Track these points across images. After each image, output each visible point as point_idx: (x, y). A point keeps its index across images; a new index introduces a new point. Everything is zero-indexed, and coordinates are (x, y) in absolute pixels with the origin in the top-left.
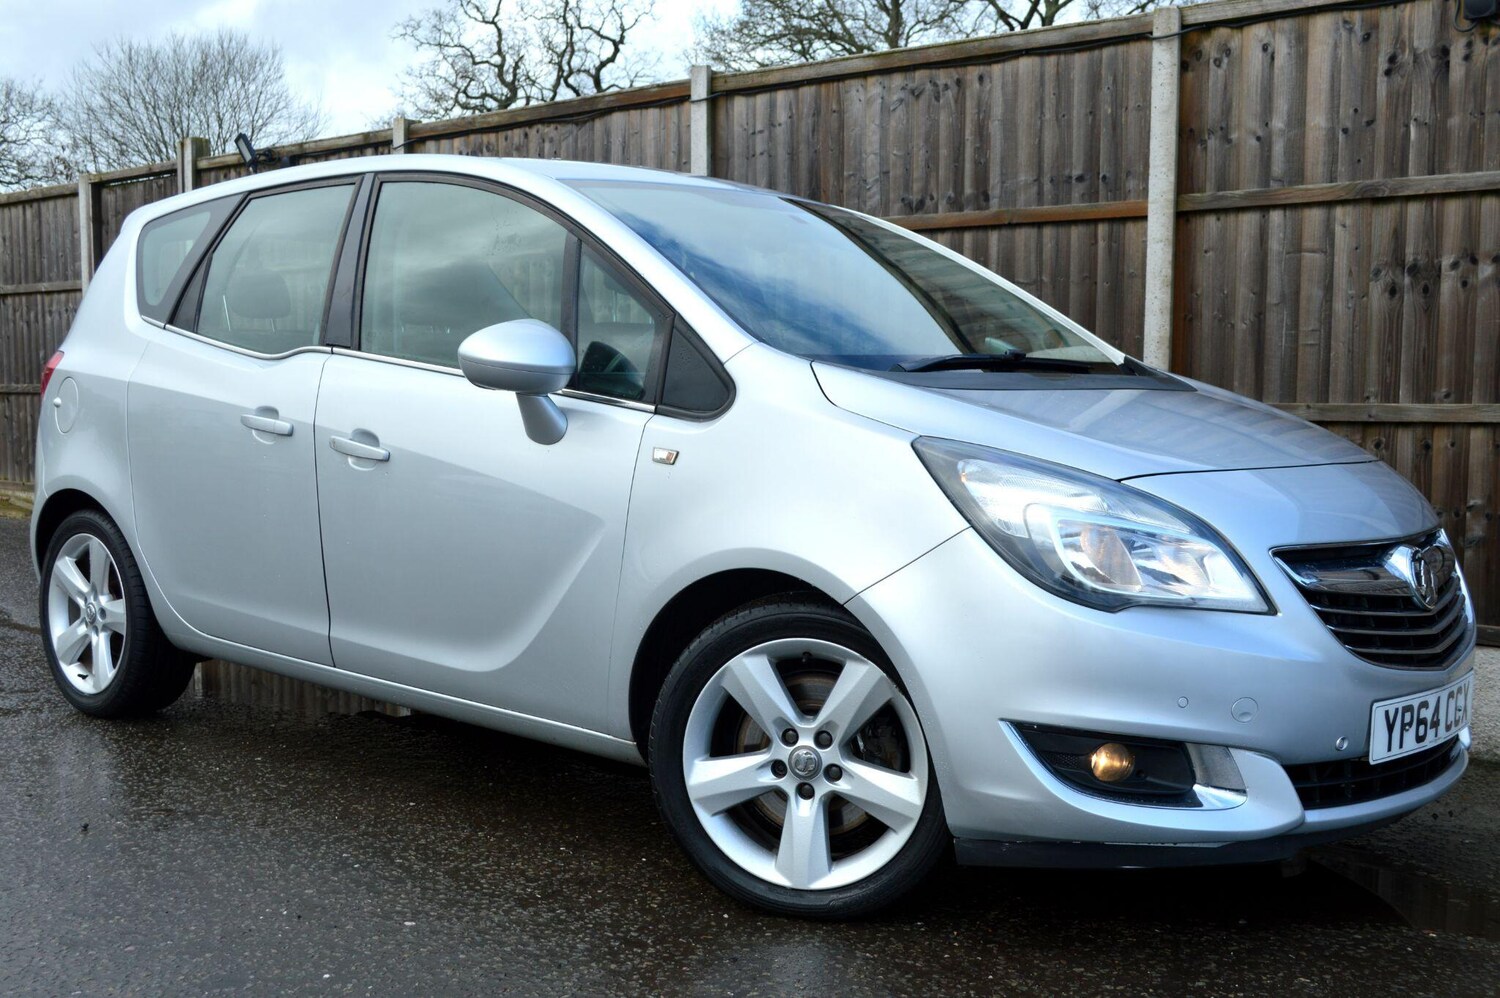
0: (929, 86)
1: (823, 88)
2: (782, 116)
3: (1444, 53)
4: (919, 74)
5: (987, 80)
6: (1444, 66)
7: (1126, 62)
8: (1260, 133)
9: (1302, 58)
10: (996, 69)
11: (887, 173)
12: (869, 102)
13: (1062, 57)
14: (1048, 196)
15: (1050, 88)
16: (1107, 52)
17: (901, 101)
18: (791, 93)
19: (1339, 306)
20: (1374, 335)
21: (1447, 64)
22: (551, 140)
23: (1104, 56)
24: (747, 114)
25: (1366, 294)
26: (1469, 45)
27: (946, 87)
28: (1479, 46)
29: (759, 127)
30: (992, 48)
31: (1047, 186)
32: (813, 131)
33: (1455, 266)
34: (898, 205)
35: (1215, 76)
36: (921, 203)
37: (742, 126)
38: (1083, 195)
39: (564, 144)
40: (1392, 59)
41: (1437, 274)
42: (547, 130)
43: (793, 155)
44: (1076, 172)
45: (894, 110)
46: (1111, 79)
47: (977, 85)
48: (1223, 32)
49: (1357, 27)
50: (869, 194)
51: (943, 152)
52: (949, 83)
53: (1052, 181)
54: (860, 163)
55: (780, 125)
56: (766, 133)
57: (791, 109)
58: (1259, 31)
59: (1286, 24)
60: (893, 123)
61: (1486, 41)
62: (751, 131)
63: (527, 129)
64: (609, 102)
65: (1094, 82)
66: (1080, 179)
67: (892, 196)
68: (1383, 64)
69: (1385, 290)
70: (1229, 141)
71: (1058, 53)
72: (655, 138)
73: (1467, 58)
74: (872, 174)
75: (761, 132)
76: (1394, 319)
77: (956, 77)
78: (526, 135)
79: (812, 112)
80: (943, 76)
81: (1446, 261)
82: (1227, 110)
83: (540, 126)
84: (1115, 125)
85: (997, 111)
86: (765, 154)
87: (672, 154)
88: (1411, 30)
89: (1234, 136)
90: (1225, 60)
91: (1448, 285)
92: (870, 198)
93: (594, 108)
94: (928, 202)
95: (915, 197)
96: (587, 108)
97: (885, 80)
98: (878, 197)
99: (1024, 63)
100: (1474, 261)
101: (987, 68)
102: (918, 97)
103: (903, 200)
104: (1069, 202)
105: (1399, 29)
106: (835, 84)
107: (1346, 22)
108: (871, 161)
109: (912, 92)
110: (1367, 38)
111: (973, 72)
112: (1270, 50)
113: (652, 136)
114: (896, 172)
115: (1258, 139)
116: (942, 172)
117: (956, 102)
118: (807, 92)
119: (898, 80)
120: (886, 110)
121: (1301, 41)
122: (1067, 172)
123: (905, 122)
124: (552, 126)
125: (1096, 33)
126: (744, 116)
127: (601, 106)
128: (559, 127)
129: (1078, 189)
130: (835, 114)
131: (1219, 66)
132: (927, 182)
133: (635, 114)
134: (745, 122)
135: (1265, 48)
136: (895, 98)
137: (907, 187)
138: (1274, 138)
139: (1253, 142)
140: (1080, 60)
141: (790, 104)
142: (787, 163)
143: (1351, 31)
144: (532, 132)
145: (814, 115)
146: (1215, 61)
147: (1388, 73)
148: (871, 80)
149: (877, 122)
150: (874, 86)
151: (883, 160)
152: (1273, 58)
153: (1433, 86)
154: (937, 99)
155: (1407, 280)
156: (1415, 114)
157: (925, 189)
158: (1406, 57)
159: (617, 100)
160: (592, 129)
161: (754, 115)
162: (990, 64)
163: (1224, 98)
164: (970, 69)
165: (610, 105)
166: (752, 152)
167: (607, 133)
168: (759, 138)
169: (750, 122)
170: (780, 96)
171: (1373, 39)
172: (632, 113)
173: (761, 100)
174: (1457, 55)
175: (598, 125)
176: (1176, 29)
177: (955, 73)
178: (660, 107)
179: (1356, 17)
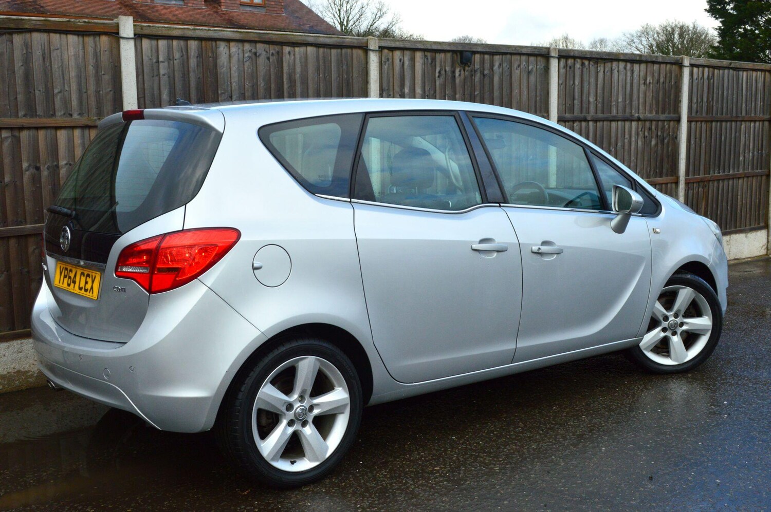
0: (264, 53)
1: (203, 44)
2: (177, 54)
3: (454, 72)
4: (259, 45)
5: (292, 54)
6: (454, 77)
7: (352, 56)
8: (400, 93)
9: (413, 66)
10: (297, 49)
12: (231, 55)
13: (325, 50)
15: (321, 63)
17: (250, 56)
18: (182, 43)
21: (455, 76)
23: (343, 52)
24: (151, 50)
26: (460, 71)
27: (273, 54)
28: (462, 72)
29: (161, 59)
32: (197, 67)
37: (148, 57)
40: (440, 72)
45: (246, 61)
46: (346, 62)
47: (288, 56)
48: (386, 51)
49: (429, 58)
52: (274, 52)
55: (176, 60)
56: (166, 64)
57: (182, 51)
58: (398, 54)
59: (407, 53)
60: (245, 68)
61: (464, 70)
62: (155, 61)
64: (35, 25)
65: (340, 63)
68: (437, 75)
72: (74, 55)
73: (460, 75)
75: (162, 62)
77: (277, 50)
79: (196, 55)
80: (271, 49)
82: (389, 82)
85: (298, 70)
86: (166, 76)
87: (91, 68)
88: (445, 62)
90: (387, 63)
93: (21, 27)
96: (12, 26)
97: (241, 45)
99: (310, 49)
101: (293, 49)
102: (259, 56)
105: (441, 62)
106: (210, 42)
107: (426, 55)
109: (256, 54)
110: (432, 62)
111: (287, 50)
112: (402, 61)
113: (73, 52)
114: (248, 94)
115: (400, 95)
117: (278, 62)
118: (193, 44)
119: (247, 46)
120: (241, 61)
121: (413, 60)
123: (252, 68)
125: (344, 42)
126: (149, 51)
127: (27, 26)
130: (211, 59)
131: (385, 64)
133: (55, 37)
134: (150, 55)
135: (400, 61)
136: (246, 55)
138: (406, 95)
140: (333, 52)
141: (182, 49)
143: (427, 59)
145: (197, 57)
146: (384, 62)
147: (439, 77)
148: (232, 44)
149: (236, 67)
150: (234, 48)
151: (241, 86)
152: (403, 64)
153: (451, 83)
154: (269, 59)
156: (447, 92)
158: (443, 72)
160: (12, 40)
161: (158, 51)
162: (295, 46)
163: (387, 77)
164: (284, 47)
165: (36, 27)
166: (156, 73)
167: (27, 46)
168: (161, 65)
169: (155, 55)
170: (175, 42)
171: (434, 62)
172: (52, 35)
173: (162, 43)
174: (457, 74)
175: (18, 39)
176: (377, 49)
177: (277, 48)
178: (78, 35)
179: (429, 54)
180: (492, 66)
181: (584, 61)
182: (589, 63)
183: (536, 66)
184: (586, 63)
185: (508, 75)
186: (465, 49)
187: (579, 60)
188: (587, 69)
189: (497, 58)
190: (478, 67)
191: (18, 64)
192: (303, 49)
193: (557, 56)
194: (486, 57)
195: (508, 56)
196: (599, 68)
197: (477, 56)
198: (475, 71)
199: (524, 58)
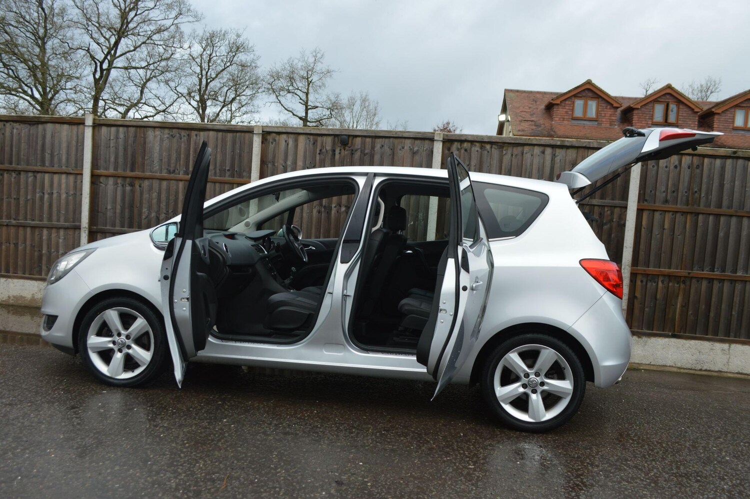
0: (178, 135)
1: (138, 129)
2: (121, 136)
3: (334, 151)
4: (174, 130)
5: (198, 136)
6: (334, 154)
7: (244, 138)
9: (296, 146)
10: (202, 133)
11: (162, 160)
12: (155, 137)
13: (224, 133)
14: (218, 174)
15: (219, 142)
16: (238, 134)
17: (168, 138)
18: (125, 128)
19: (305, 215)
20: (314, 223)
22: (17, 129)
25: (312, 212)
26: (340, 150)
27: (184, 136)
28: (343, 151)
29: (112, 138)
30: (201, 127)
31: (218, 171)
32: (134, 142)
33: (335, 207)
34: (165, 171)
35: (271, 147)
36: (174, 171)
37: (105, 136)
38: (229, 175)
39: (23, 131)
40: (321, 150)
41: (331, 209)
42: (15, 125)
43: (125, 149)
44: (227, 168)
45: (165, 140)
46: (239, 142)
47: (195, 137)
48: (274, 135)
49: (311, 140)
50: (154, 166)
51: (182, 156)
53: (219, 170)
54: (152, 155)
55: (120, 138)
56: (115, 140)
57: (125, 134)
58: (284, 137)
59: (292, 136)
60: (164, 144)
61: (345, 150)
62: (108, 139)
63: (5, 123)
64: (47, 119)
65: (234, 143)
66: (228, 170)
67: (163, 167)
68: (318, 152)
69: (317, 212)
70: (275, 166)
71: (223, 132)
73: (340, 153)
74: (156, 161)
75: (113, 140)
76: (319, 221)
77: (187, 133)
78: (4, 125)
80: (183, 133)
81: (333, 206)
82: (274, 157)
83: (12, 123)
84: (240, 156)
86: (114, 148)
88: (326, 143)
89: (276, 164)
90: (274, 143)
91: (333, 212)
92: (155, 167)
93: (40, 120)
94: (176, 171)
95: (172, 169)
96: (36, 120)
97: (162, 130)
98: (158, 167)
99: (211, 133)
100: (340, 206)
101: (198, 132)
102: (174, 137)
103: (167, 169)
104: (225, 177)
105: (322, 143)
106: (143, 128)
107: (308, 138)
108: (156, 155)
109: (172, 136)
110: (314, 144)
111: (194, 133)
113: (65, 134)
114: (165, 160)
115: (283, 166)
116: (182, 162)
117: (187, 141)
118: (132, 130)
119: (167, 131)
120: (162, 140)
121: (296, 141)
122: (224, 168)
123: (169, 145)
124: (18, 124)
125: (236, 128)
126: (106, 133)
127: (43, 120)
128: (21, 124)
129: (228, 173)
130: (142, 138)
131: (272, 144)
132: (176, 165)
133: (58, 126)
135: (286, 141)
136: (165, 136)
137: (169, 165)
138: (288, 167)
139: (282, 167)
140: (229, 135)
141: (125, 132)
142: (123, 151)
144: (8, 125)
145: (134, 137)
146: (271, 142)
147: (319, 154)
148: (157, 129)
149: (159, 143)
150: (158, 132)
151: (161, 155)
152: (288, 145)
153: (331, 159)
154: (181, 139)
155: (323, 209)
157: (175, 167)
158: (324, 151)
159: (50, 120)
160: (38, 128)
161: (110, 133)
162: (200, 131)
163: (274, 153)
164: (193, 132)
165: (47, 121)
166: (108, 146)
167: (45, 130)
168: (112, 141)
169: (108, 136)
170: (121, 129)
171: (315, 144)
172: (57, 125)
173: (113, 129)
174: (337, 152)
175: (40, 127)
176: (261, 132)
177: (187, 132)
178: (70, 125)
179: (311, 137)
180: (373, 148)
181: (483, 145)
182: (491, 147)
183: (422, 148)
184: (488, 147)
185: (390, 155)
186: (343, 134)
187: (477, 144)
188: (488, 152)
189: (378, 141)
190: (359, 147)
191: (40, 139)
192: (206, 133)
193: (441, 139)
194: (368, 140)
195: (391, 140)
196: (504, 152)
197: (359, 140)
198: (356, 151)
199: (408, 142)
